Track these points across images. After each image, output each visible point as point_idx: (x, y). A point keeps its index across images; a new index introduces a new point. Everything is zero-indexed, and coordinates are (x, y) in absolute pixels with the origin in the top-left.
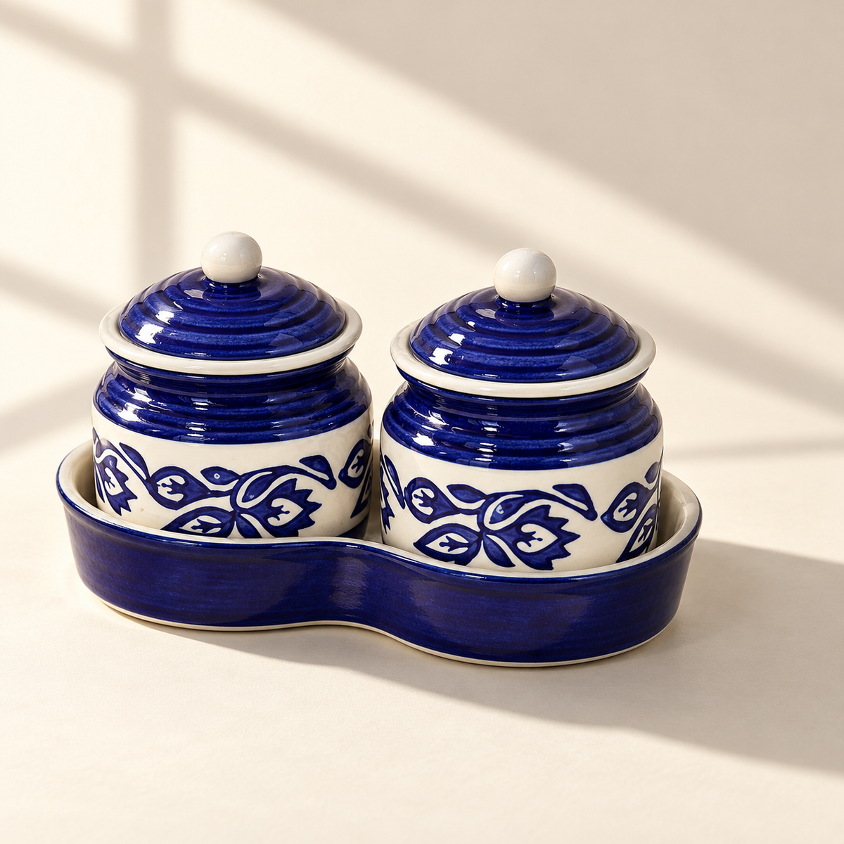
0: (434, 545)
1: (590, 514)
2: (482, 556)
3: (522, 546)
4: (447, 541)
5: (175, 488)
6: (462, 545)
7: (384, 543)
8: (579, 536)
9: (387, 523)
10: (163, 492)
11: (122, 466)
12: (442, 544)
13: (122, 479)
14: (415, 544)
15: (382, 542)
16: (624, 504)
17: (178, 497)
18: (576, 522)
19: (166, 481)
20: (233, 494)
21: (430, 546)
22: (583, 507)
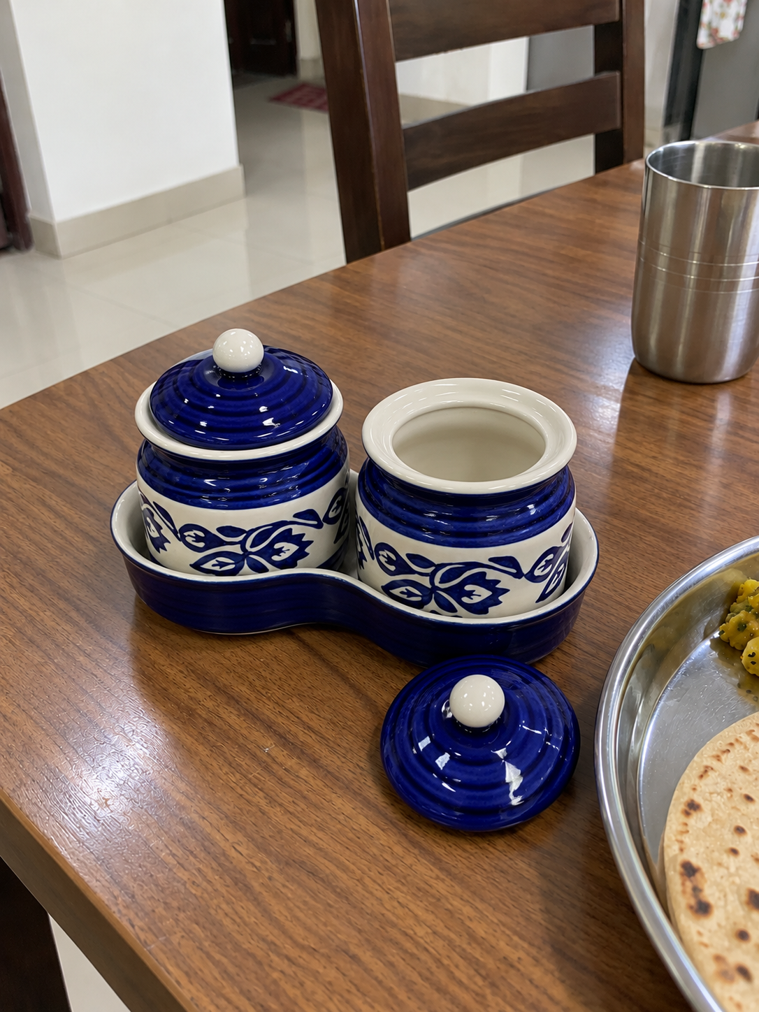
0: (396, 592)
1: (519, 575)
2: (433, 605)
3: (465, 600)
4: (406, 591)
5: (198, 539)
6: (417, 595)
7: (359, 579)
8: (508, 590)
9: (361, 564)
10: (189, 540)
11: (157, 518)
12: (402, 593)
13: (159, 528)
14: (382, 587)
15: (357, 577)
16: (543, 563)
17: (201, 545)
18: (505, 581)
19: (192, 533)
20: (243, 543)
21: (392, 591)
22: (514, 571)
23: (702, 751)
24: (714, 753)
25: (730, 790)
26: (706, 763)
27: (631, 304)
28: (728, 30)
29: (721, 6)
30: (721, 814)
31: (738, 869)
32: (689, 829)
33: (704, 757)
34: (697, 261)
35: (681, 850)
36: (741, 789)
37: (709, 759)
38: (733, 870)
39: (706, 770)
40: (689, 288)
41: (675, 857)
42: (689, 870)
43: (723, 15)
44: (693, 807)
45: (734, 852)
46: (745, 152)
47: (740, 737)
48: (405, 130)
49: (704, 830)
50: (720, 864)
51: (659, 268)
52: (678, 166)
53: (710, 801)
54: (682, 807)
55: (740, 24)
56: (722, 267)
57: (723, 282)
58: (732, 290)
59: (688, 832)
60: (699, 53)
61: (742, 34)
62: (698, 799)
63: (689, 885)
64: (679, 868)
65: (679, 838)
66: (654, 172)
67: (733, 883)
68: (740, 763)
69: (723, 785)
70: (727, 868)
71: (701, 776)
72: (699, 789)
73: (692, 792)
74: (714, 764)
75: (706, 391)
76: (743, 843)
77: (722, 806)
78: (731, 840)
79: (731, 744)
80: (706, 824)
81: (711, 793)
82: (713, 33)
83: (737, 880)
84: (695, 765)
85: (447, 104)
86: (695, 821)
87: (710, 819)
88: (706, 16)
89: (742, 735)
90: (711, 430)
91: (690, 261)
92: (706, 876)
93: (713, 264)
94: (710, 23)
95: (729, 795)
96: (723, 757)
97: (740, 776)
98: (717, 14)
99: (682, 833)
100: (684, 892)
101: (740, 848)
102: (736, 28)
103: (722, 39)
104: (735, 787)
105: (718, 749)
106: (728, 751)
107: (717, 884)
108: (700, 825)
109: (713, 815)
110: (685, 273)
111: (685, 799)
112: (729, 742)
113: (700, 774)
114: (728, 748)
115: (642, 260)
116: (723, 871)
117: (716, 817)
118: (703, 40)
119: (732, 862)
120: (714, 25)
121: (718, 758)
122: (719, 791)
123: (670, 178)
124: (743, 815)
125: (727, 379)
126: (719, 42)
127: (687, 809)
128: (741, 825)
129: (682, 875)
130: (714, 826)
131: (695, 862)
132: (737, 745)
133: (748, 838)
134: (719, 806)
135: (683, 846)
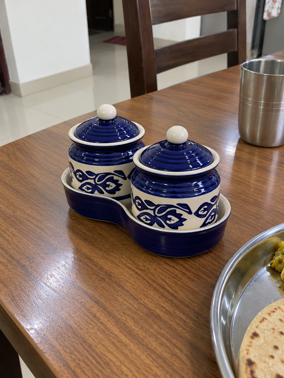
23: (262, 311)
24: (268, 312)
25: (274, 329)
26: (263, 316)
27: (238, 116)
28: (275, 13)
29: (272, 4)
30: (268, 339)
31: (273, 364)
32: (252, 344)
33: (262, 314)
34: (263, 101)
35: (248, 354)
36: (279, 329)
37: (265, 314)
38: (270, 365)
39: (264, 319)
40: (260, 111)
41: (244, 356)
42: (250, 363)
43: (273, 8)
44: (255, 335)
45: (272, 357)
46: (281, 63)
47: (280, 306)
48: (155, 51)
49: (259, 346)
50: (265, 362)
51: (248, 104)
52: (254, 67)
53: (264, 333)
54: (250, 334)
55: (279, 11)
56: (273, 104)
57: (274, 109)
58: (278, 112)
59: (251, 346)
60: (264, 22)
61: (280, 14)
62: (258, 332)
63: (249, 369)
64: (245, 362)
65: (247, 348)
66: (245, 70)
67: (270, 370)
68: (279, 317)
69: (271, 326)
70: (268, 364)
71: (261, 322)
72: (259, 327)
73: (256, 328)
74: (267, 317)
75: (268, 150)
76: (277, 354)
77: (269, 336)
78: (271, 351)
79: (276, 309)
80: (261, 343)
81: (264, 330)
82: (269, 14)
83: (272, 369)
84: (258, 317)
85: (169, 41)
86: (255, 341)
87: (263, 341)
88: (266, 8)
89: (281, 305)
90: (270, 165)
91: (260, 102)
92: (258, 366)
93: (269, 103)
94: (268, 11)
95: (273, 331)
96: (272, 314)
97: (279, 323)
98: (270, 7)
99: (249, 346)
100: (246, 372)
101: (275, 356)
102: (278, 12)
103: (272, 16)
104: (276, 328)
105: (270, 310)
106: (274, 311)
107: (262, 370)
108: (258, 344)
109: (264, 340)
110: (259, 106)
111: (252, 331)
112: (275, 308)
113: (260, 320)
114: (275, 310)
115: (241, 101)
116: (266, 365)
117: (266, 340)
118: (265, 17)
119: (271, 361)
120: (270, 11)
121: (269, 314)
122: (268, 329)
123: (251, 72)
124: (279, 341)
125: (277, 145)
126: (272, 17)
127: (252, 336)
128: (277, 345)
129: (246, 364)
130: (264, 344)
131: (253, 359)
132: (278, 310)
133: (279, 352)
134: (268, 336)
135: (249, 352)
